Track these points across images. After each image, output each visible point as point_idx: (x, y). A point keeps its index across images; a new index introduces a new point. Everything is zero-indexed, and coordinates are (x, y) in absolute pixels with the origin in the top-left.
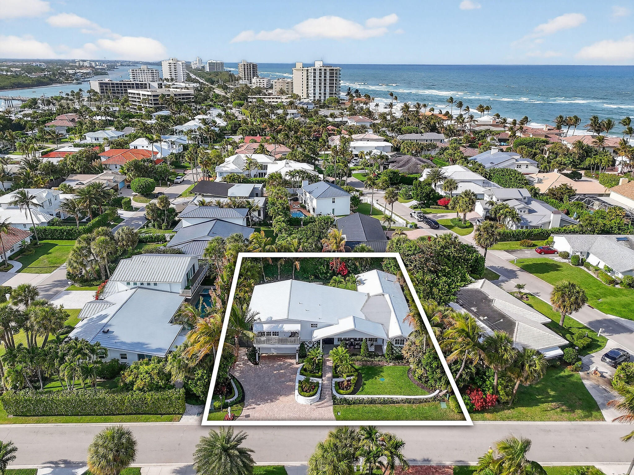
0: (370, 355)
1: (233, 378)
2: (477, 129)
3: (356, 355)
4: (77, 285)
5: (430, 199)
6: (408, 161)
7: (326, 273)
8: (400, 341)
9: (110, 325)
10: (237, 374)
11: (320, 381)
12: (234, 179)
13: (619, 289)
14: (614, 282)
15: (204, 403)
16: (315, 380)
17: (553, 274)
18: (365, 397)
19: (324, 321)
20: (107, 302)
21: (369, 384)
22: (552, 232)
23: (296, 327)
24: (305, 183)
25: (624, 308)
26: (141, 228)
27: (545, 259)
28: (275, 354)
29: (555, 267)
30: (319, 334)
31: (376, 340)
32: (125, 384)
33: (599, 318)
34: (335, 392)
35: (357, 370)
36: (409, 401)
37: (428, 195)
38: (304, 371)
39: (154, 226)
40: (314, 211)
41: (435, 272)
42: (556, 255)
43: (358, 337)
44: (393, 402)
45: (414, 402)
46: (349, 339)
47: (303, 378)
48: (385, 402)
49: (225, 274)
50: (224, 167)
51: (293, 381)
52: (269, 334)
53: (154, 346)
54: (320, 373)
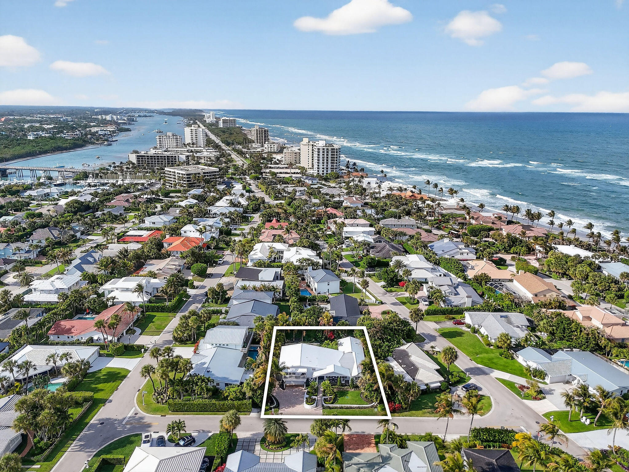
0: (342, 385)
1: (273, 396)
2: (444, 212)
3: (335, 385)
4: (177, 343)
5: (394, 281)
6: (384, 248)
7: (322, 338)
8: (357, 378)
9: (209, 368)
10: (274, 394)
11: (316, 397)
12: (261, 264)
13: (492, 349)
14: (489, 345)
15: (261, 408)
16: (314, 397)
17: (458, 339)
18: (338, 406)
19: (319, 367)
20: (202, 355)
21: (340, 399)
22: (466, 310)
23: (304, 370)
24: (310, 268)
25: (489, 361)
26: (204, 303)
27: (457, 328)
28: (294, 384)
29: (460, 334)
30: (316, 374)
31: (346, 377)
32: (224, 397)
33: (473, 366)
34: (324, 403)
35: (335, 393)
36: (359, 408)
37: (392, 279)
38: (308, 393)
39: (212, 302)
40: (315, 290)
41: (382, 339)
42: (464, 325)
43: (336, 376)
44: (351, 408)
45: (362, 408)
46: (332, 377)
47: (307, 396)
48: (347, 408)
49: (265, 339)
50: (254, 254)
51: (303, 398)
52: (290, 374)
53: (234, 379)
54: (316, 394)
